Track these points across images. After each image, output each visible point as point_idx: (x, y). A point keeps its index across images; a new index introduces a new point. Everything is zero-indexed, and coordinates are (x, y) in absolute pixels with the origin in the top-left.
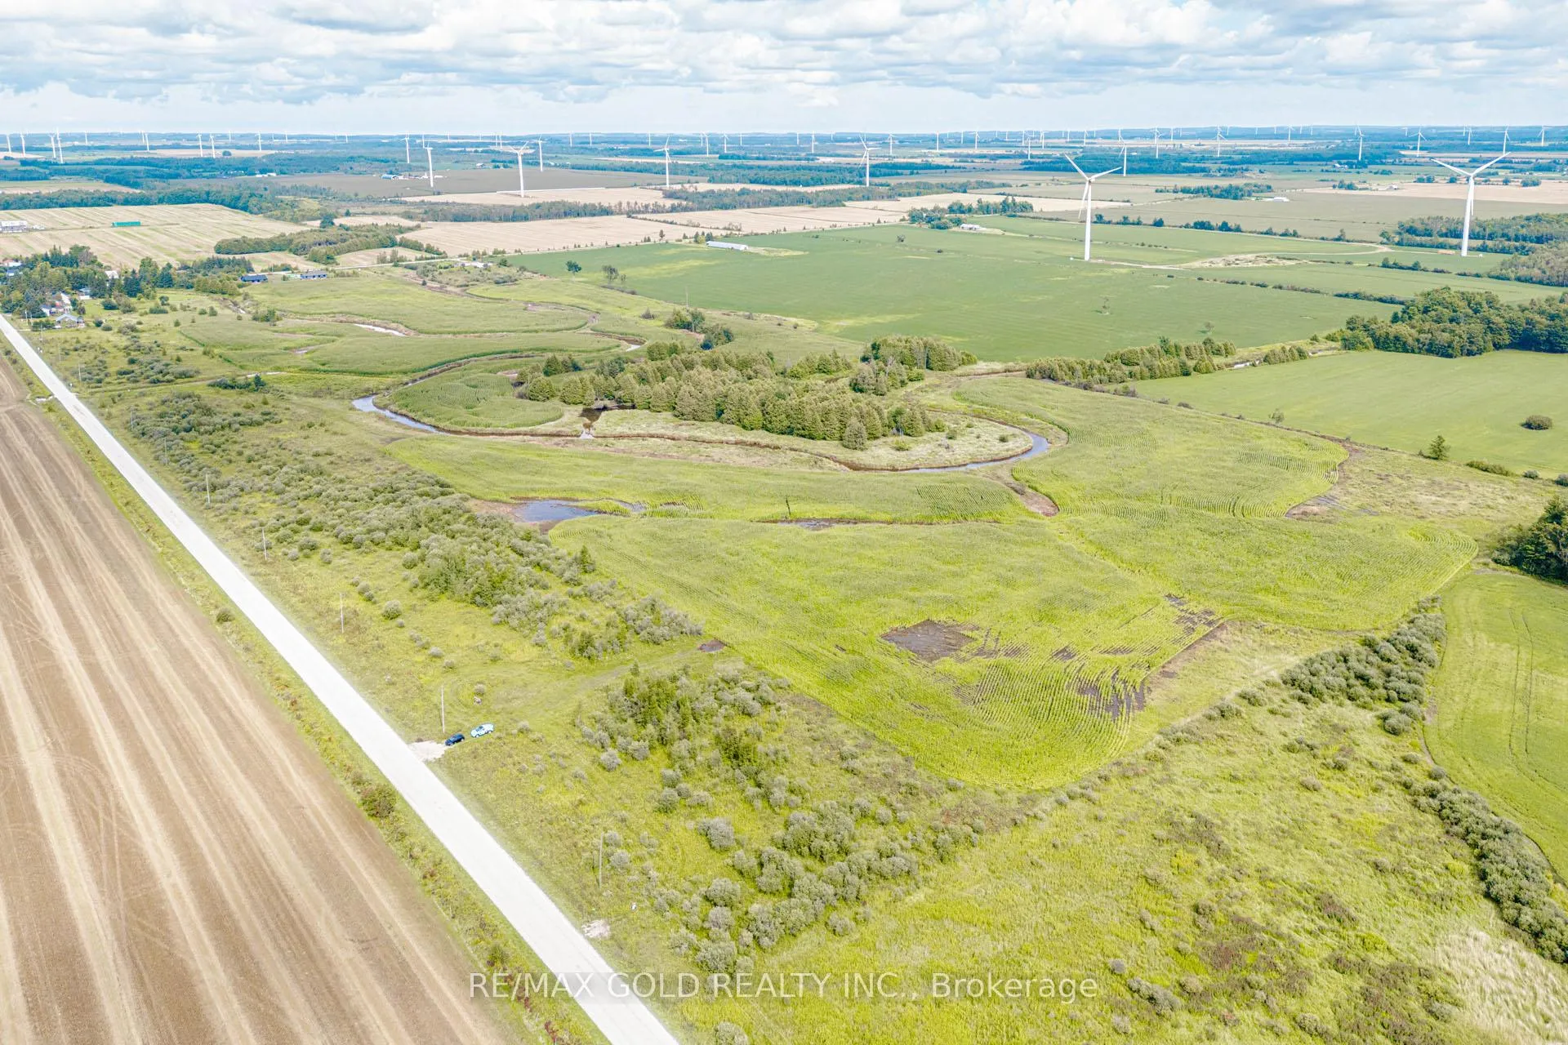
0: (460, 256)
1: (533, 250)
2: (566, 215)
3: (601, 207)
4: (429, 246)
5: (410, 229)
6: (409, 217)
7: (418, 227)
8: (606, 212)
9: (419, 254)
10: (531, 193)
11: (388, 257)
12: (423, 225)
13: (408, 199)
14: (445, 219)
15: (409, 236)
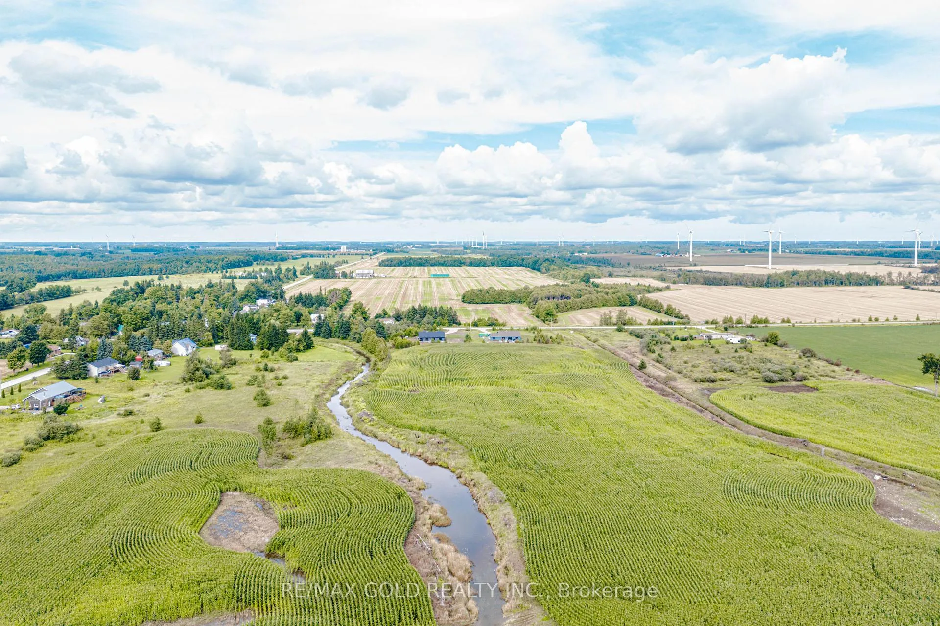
0: (707, 323)
1: (807, 321)
2: (827, 283)
3: (868, 277)
4: (669, 307)
5: (660, 290)
6: (663, 280)
7: (668, 288)
8: (875, 281)
9: (653, 316)
10: (777, 267)
11: (614, 320)
12: (672, 286)
13: (668, 268)
14: (696, 282)
15: (653, 296)
